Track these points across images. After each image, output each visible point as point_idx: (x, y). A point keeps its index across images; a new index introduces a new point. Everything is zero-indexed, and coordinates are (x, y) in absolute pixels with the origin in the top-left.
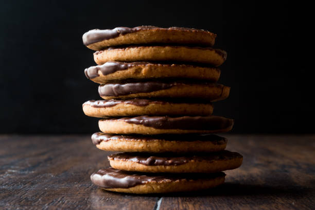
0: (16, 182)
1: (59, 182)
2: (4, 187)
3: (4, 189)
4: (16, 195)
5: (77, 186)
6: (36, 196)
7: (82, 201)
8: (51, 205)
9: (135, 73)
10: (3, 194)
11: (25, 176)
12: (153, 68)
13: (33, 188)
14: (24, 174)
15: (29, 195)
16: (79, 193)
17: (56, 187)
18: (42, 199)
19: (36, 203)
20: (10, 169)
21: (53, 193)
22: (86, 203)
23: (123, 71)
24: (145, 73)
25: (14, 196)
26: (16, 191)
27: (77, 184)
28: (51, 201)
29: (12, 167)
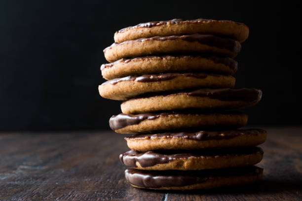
0: (28, 178)
1: (70, 177)
2: (16, 183)
3: (17, 185)
4: (28, 191)
5: (86, 180)
6: (47, 190)
7: (92, 195)
8: (61, 198)
9: (176, 166)
10: (15, 190)
11: (36, 172)
12: (196, 161)
13: (44, 183)
14: (36, 170)
15: (40, 190)
16: (89, 187)
17: (66, 181)
18: (53, 194)
19: (47, 198)
20: (22, 165)
21: (64, 187)
22: (96, 196)
23: (164, 165)
24: (187, 167)
25: (26, 191)
26: (28, 186)
27: (86, 178)
28: (62, 195)
29: (24, 163)
